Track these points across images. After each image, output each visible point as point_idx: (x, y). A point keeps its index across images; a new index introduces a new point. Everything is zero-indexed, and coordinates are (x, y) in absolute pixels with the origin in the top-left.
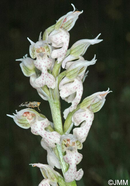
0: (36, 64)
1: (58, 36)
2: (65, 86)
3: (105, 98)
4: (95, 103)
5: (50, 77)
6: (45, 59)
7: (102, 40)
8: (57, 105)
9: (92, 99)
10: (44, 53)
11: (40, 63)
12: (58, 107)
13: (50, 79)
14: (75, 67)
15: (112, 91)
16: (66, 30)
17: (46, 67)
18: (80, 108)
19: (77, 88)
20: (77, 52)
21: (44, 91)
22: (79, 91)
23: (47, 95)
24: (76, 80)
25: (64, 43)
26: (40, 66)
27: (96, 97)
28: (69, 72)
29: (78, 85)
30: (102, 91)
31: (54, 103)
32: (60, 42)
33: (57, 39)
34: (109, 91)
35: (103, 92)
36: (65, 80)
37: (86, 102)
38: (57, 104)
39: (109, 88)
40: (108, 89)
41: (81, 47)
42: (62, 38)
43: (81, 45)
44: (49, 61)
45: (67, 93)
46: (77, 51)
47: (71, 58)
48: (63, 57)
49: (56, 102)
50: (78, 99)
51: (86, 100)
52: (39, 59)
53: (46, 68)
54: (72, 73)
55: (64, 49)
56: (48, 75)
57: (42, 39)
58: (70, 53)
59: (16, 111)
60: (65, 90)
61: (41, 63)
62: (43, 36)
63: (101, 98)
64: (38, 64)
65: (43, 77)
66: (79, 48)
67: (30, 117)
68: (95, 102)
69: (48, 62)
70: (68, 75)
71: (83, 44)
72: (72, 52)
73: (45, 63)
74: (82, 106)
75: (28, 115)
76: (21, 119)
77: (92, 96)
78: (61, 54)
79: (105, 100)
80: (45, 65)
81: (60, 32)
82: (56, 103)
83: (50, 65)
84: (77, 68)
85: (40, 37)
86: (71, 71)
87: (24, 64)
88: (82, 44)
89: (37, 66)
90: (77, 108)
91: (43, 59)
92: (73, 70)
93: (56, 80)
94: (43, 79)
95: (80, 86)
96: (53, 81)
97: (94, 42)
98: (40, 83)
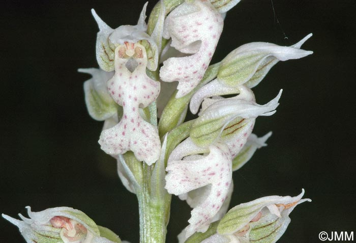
0: (110, 89)
1: (190, 20)
2: (183, 164)
3: (290, 216)
4: (263, 224)
5: (143, 131)
6: (136, 77)
7: (311, 53)
8: (158, 212)
9: (251, 213)
10: (139, 60)
11: (120, 88)
12: (157, 218)
13: (143, 137)
14: (216, 115)
15: (310, 200)
16: (217, 8)
17: (136, 99)
18: (218, 231)
19: (213, 174)
20: (234, 74)
21: (130, 167)
22: (219, 184)
23: (135, 180)
24: (214, 151)
25: (203, 43)
26: (120, 96)
27: (266, 209)
28: (199, 126)
29: (217, 165)
30: (283, 194)
31: (150, 205)
32: (191, 39)
33: (184, 27)
34: (303, 198)
35: (287, 199)
36: (187, 147)
37: (235, 216)
38: (158, 208)
39: (303, 190)
40: (301, 192)
41: (248, 62)
42: (199, 28)
43: (250, 57)
44: (147, 85)
45: (187, 183)
46: (238, 71)
47: (216, 88)
48: (196, 82)
49: (155, 203)
50: (214, 206)
51: (236, 211)
52: (121, 75)
53: (136, 104)
54: (204, 130)
55: (198, 61)
56: (139, 124)
57: (147, 21)
58: (218, 73)
59: (29, 208)
60: (182, 175)
61: (123, 86)
62: (151, 16)
63: (279, 215)
64: (115, 88)
65: (125, 127)
66: (242, 64)
67: (72, 233)
68: (263, 222)
69: (145, 87)
70: (194, 133)
71: (257, 55)
72: (223, 73)
73: (135, 88)
74: (223, 228)
75: (67, 225)
76: (47, 234)
77: (255, 205)
78: (190, 72)
79: (288, 221)
80: (134, 94)
81: (199, 10)
82: (156, 205)
83: (148, 97)
84: (223, 117)
85: (143, 16)
86: (206, 124)
87: (93, 84)
88: (254, 53)
89: (113, 93)
90: (208, 230)
91: (131, 78)
92: (211, 122)
93: (162, 142)
94: (124, 134)
95: (222, 169)
96: (150, 144)
97: (287, 53)
98: (114, 141)
